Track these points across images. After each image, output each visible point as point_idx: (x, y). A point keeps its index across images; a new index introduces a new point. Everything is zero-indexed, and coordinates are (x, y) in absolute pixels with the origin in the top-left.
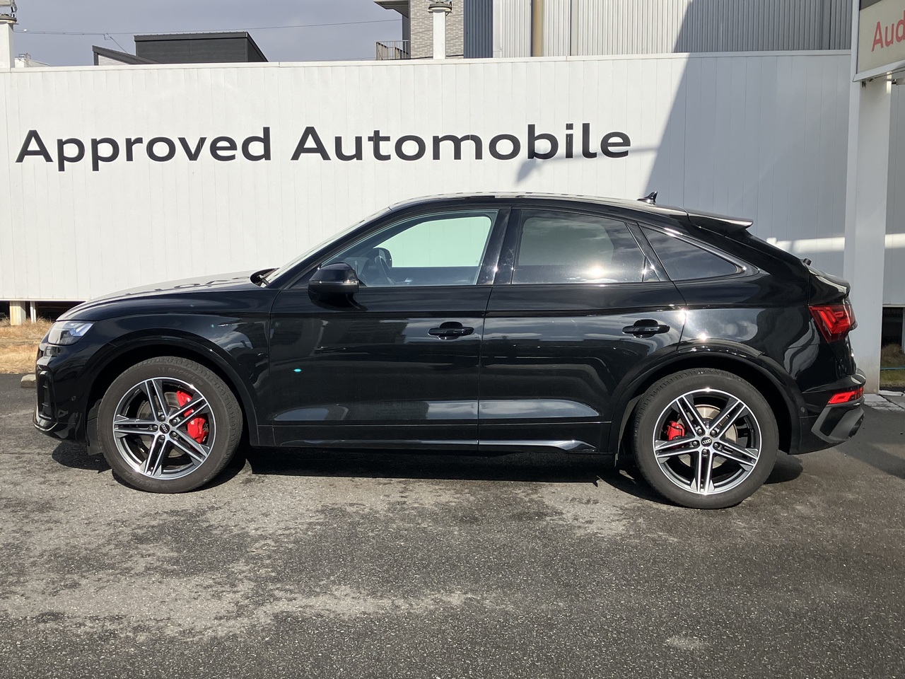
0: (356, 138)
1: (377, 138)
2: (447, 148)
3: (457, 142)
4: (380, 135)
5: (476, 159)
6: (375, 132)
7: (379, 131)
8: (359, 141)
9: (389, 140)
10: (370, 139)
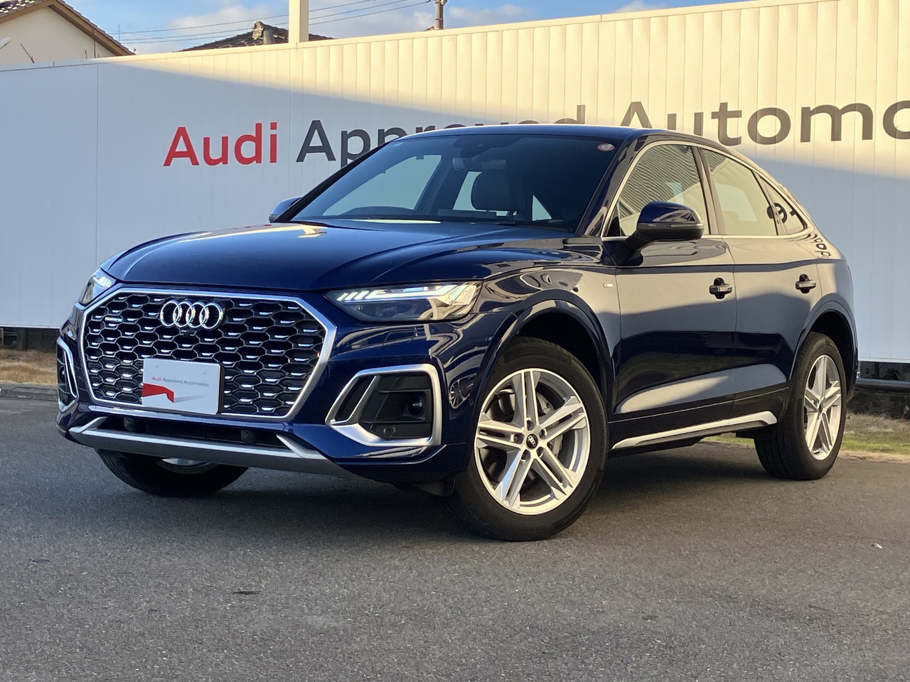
0: (696, 114)
1: (723, 114)
2: (821, 124)
3: (835, 114)
4: (729, 110)
5: (863, 139)
6: (721, 104)
7: (726, 104)
8: (699, 117)
9: (741, 117)
10: (714, 115)
